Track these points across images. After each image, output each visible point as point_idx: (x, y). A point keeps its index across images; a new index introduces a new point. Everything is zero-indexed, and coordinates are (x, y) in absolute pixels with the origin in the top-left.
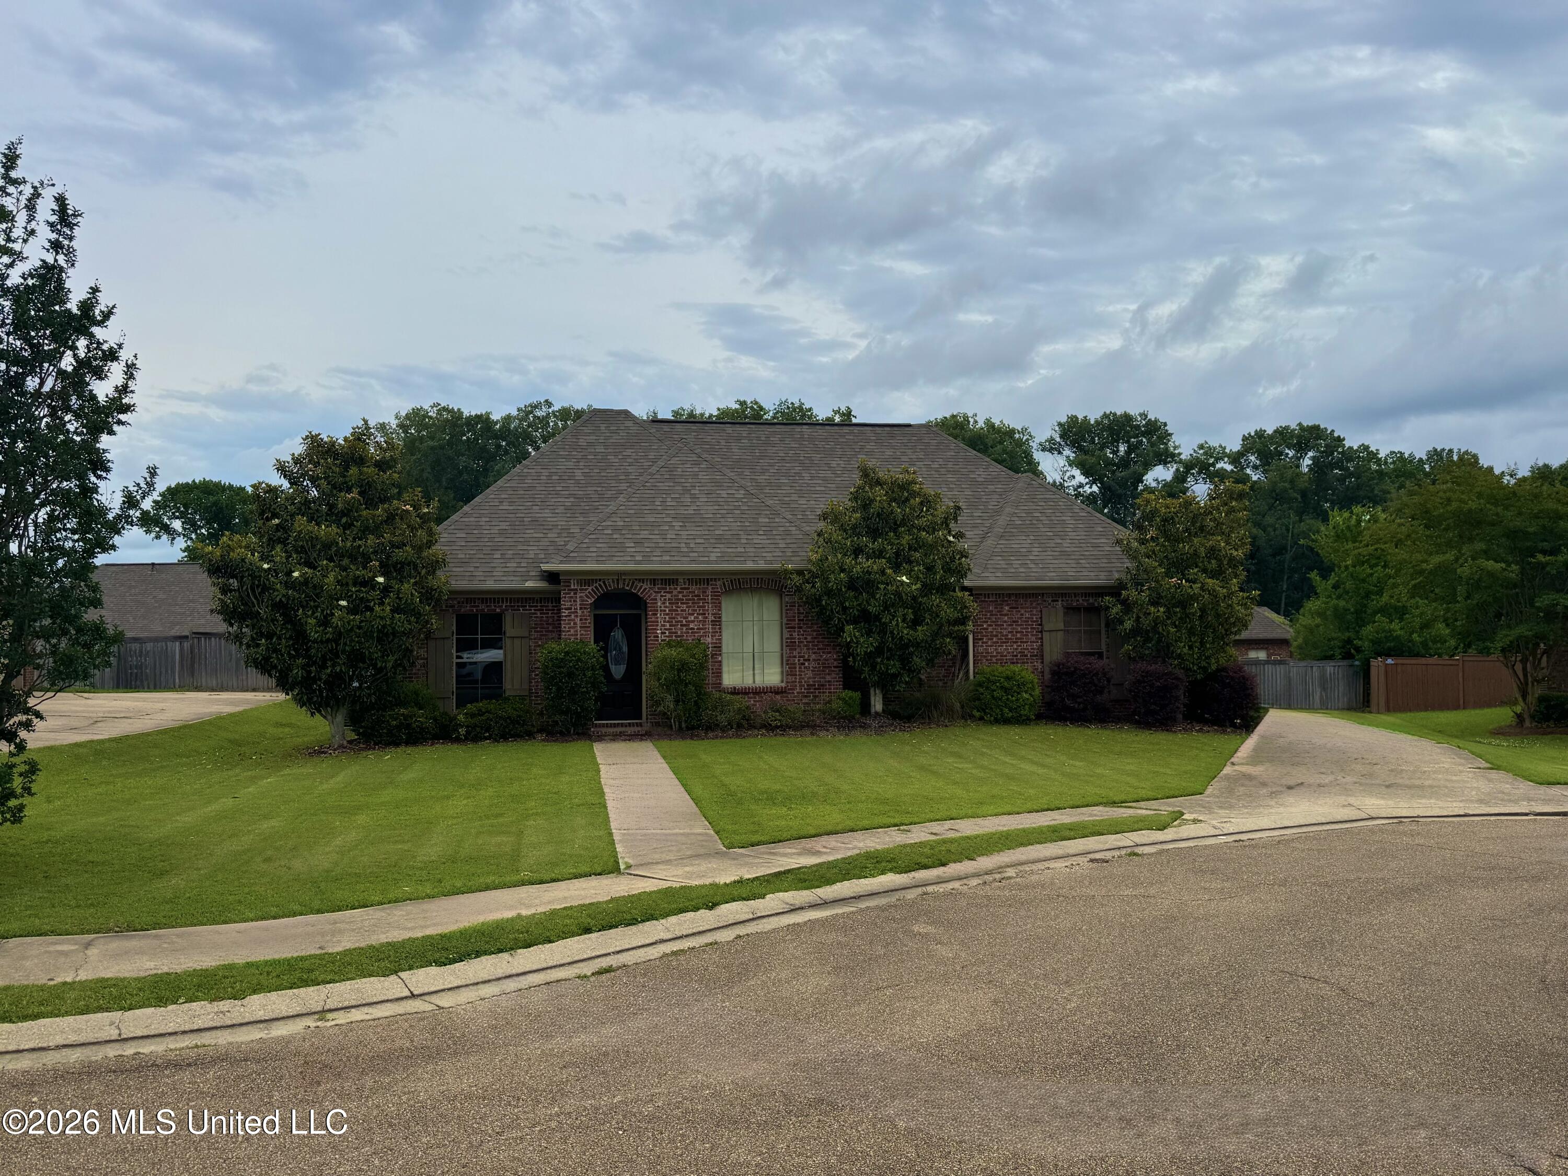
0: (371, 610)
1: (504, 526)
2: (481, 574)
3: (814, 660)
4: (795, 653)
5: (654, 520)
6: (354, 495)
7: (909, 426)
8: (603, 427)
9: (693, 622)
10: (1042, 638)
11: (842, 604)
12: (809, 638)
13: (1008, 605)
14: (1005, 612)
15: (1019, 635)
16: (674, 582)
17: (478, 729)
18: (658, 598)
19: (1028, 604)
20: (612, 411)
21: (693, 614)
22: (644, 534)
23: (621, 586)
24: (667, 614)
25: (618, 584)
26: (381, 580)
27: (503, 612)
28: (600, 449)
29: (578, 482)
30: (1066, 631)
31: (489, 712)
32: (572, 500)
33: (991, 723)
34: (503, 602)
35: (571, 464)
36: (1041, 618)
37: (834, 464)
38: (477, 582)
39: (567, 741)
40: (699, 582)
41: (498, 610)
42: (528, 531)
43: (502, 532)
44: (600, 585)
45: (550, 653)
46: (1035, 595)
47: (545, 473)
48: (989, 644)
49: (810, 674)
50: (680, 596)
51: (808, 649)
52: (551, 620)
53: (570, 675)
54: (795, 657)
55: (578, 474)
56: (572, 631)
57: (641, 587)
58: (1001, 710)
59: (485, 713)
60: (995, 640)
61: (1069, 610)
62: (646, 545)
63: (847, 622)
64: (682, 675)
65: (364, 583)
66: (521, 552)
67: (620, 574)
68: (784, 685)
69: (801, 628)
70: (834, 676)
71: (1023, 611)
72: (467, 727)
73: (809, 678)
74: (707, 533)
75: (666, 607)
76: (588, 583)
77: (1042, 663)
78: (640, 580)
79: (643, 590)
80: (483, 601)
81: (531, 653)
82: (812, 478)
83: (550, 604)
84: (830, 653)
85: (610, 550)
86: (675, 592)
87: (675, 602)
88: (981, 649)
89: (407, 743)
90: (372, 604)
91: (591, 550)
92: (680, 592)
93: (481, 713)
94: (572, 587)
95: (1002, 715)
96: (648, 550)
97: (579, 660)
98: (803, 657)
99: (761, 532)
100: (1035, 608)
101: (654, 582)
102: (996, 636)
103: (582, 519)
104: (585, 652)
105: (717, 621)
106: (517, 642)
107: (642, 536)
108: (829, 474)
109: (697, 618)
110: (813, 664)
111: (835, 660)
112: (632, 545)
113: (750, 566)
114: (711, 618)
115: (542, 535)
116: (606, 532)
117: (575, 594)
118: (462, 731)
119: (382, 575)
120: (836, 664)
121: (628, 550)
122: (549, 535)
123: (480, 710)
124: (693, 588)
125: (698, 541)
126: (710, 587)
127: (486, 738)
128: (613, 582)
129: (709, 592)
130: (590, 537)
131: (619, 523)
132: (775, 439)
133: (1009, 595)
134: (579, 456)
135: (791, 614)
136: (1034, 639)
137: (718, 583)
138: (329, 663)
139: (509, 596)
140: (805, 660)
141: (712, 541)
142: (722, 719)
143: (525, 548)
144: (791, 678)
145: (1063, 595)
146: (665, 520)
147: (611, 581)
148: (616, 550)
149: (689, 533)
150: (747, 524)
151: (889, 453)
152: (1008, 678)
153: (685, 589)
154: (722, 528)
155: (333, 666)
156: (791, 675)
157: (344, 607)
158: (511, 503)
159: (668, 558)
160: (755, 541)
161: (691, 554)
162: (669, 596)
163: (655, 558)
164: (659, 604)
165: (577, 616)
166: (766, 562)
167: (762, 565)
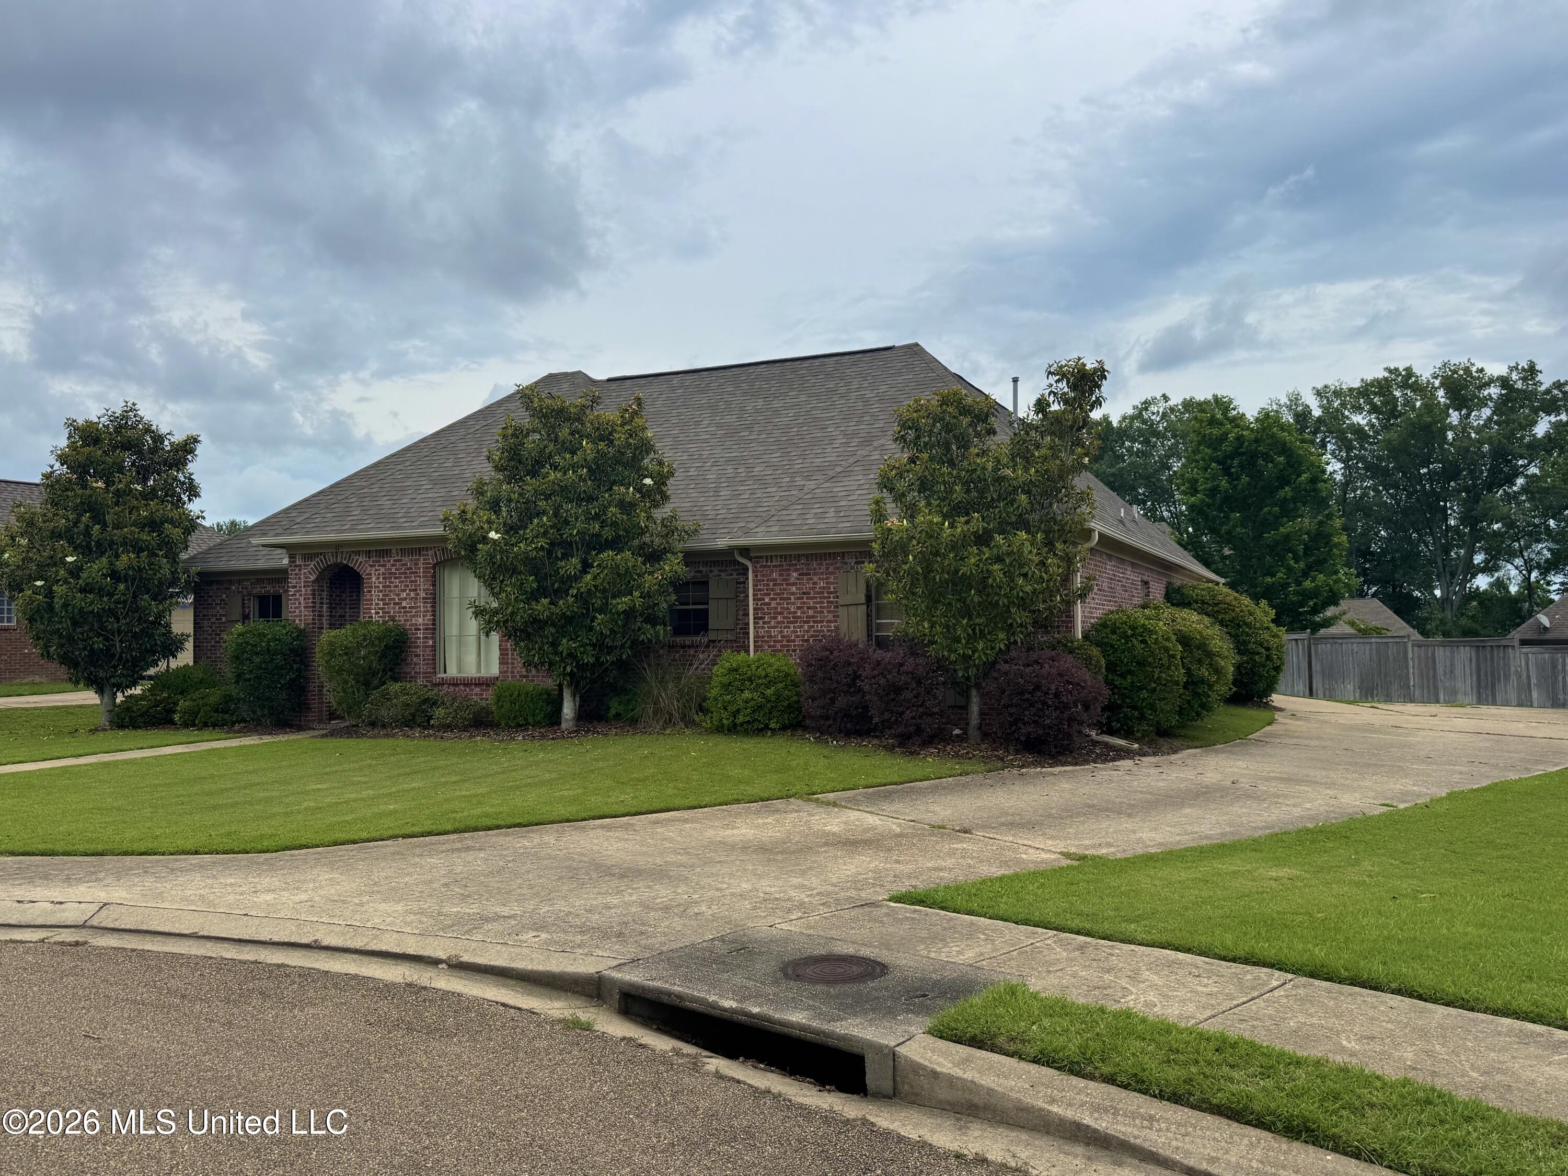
5: (410, 483)
9: (405, 599)
10: (837, 616)
13: (796, 570)
14: (792, 580)
15: (811, 612)
16: (386, 553)
18: (373, 572)
19: (824, 567)
21: (405, 591)
22: (382, 500)
23: (339, 559)
24: (381, 591)
25: (336, 557)
26: (71, 559)
36: (839, 587)
40: (412, 552)
41: (281, 591)
44: (321, 559)
46: (832, 556)
48: (772, 624)
49: (524, 663)
50: (393, 570)
56: (297, 611)
57: (357, 560)
60: (779, 618)
62: (370, 512)
67: (339, 546)
68: (498, 675)
71: (816, 579)
73: (523, 668)
74: (443, 494)
75: (380, 583)
76: (311, 557)
78: (356, 552)
79: (360, 563)
80: (270, 581)
86: (388, 565)
87: (388, 576)
88: (762, 632)
92: (393, 565)
94: (297, 563)
100: (831, 573)
101: (369, 554)
102: (781, 613)
105: (429, 598)
107: (377, 503)
109: (409, 595)
114: (422, 594)
116: (352, 500)
117: (300, 570)
124: (406, 559)
125: (424, 504)
126: (422, 558)
128: (333, 555)
129: (421, 564)
133: (798, 557)
137: (430, 552)
144: (503, 667)
145: (869, 554)
147: (330, 555)
149: (427, 496)
153: (397, 561)
156: (503, 664)
161: (400, 520)
162: (382, 570)
164: (374, 579)
165: (301, 595)
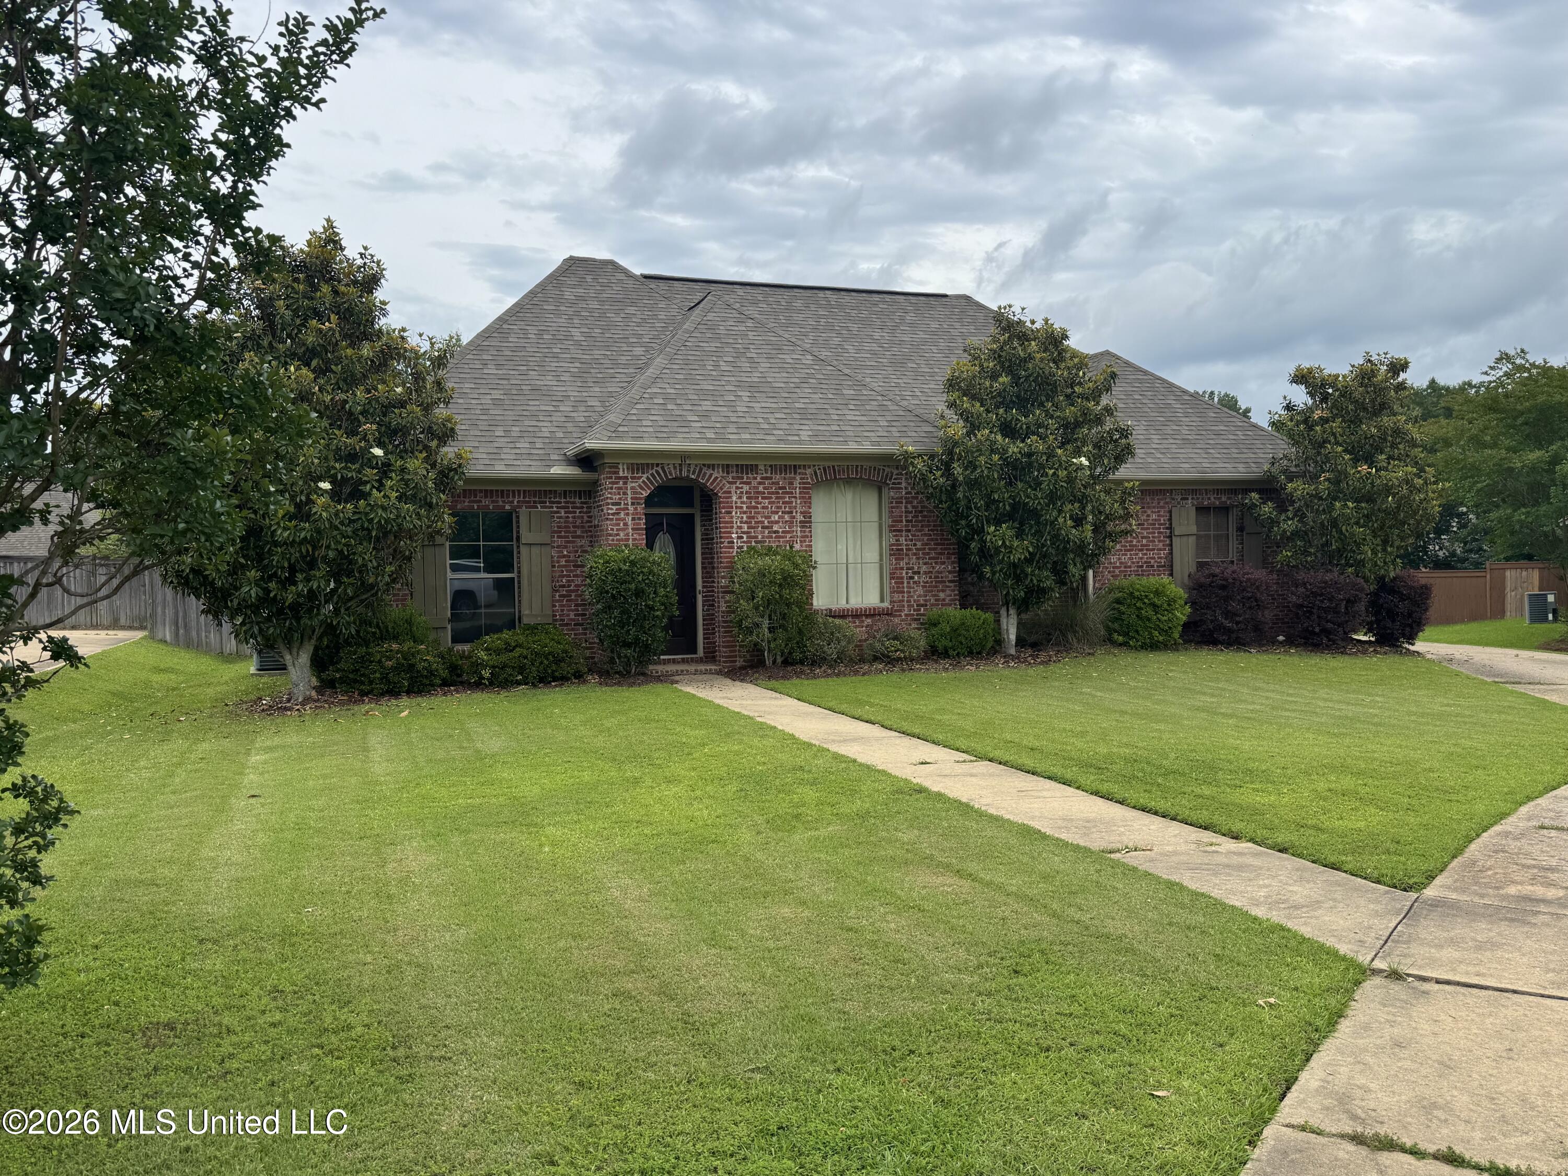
0: (366, 496)
1: (496, 394)
2: (485, 456)
3: (925, 573)
4: (903, 564)
5: (711, 388)
6: (331, 324)
7: (945, 296)
8: (589, 279)
9: (777, 522)
10: (1171, 545)
11: (989, 496)
12: (919, 544)
15: (1144, 541)
16: (753, 469)
17: (509, 671)
18: (733, 490)
19: (1157, 502)
20: (594, 260)
21: (777, 513)
22: (707, 405)
23: (684, 474)
24: (745, 513)
25: (681, 470)
26: (378, 452)
27: (514, 510)
28: (594, 305)
29: (578, 343)
30: (1198, 537)
31: (520, 646)
32: (578, 365)
33: (1137, 649)
34: (514, 496)
35: (562, 321)
36: (1170, 520)
37: (877, 336)
38: (482, 467)
39: (631, 685)
40: (785, 469)
41: (508, 507)
42: (531, 403)
43: (496, 402)
44: (657, 472)
45: (607, 562)
46: (1163, 492)
47: (532, 330)
49: (920, 591)
50: (761, 489)
51: (918, 559)
52: (579, 521)
53: (639, 593)
54: (902, 569)
55: (576, 333)
56: (622, 534)
57: (711, 475)
58: (1150, 633)
59: (514, 648)
61: (1201, 510)
62: (714, 419)
63: (988, 522)
64: (786, 592)
65: (352, 457)
66: (530, 429)
67: (684, 456)
68: (886, 604)
69: (909, 531)
70: (948, 592)
71: (1149, 512)
72: (493, 667)
73: (919, 596)
74: (785, 405)
75: (742, 503)
76: (643, 468)
77: (1171, 575)
78: (709, 466)
79: (715, 479)
80: (488, 493)
81: (553, 566)
82: (858, 351)
83: (577, 500)
84: (944, 563)
85: (669, 424)
86: (754, 483)
87: (754, 495)
89: (409, 692)
90: (368, 487)
91: (644, 423)
92: (760, 483)
93: (509, 648)
94: (621, 474)
95: (1152, 638)
96: (718, 425)
97: (651, 572)
98: (912, 568)
99: (852, 407)
100: (1163, 507)
101: (727, 468)
103: (597, 389)
104: (654, 562)
105: (807, 522)
106: (535, 550)
107: (704, 408)
108: (875, 347)
109: (782, 517)
110: (924, 578)
111: (950, 572)
112: (696, 418)
113: (852, 447)
114: (800, 517)
115: (552, 408)
116: (656, 401)
117: (625, 483)
118: (486, 673)
119: (380, 445)
120: (950, 577)
121: (693, 424)
122: (562, 409)
123: (507, 643)
124: (777, 477)
125: (778, 416)
126: (798, 477)
127: (519, 683)
128: (675, 468)
129: (797, 484)
130: (638, 406)
131: (669, 391)
132: (798, 304)
134: (570, 311)
135: (896, 512)
136: (1161, 545)
137: (808, 471)
138: (300, 576)
139: (522, 489)
140: (915, 573)
141: (796, 416)
142: (831, 651)
143: (535, 423)
144: (897, 597)
145: (1194, 492)
146: (727, 388)
147: (671, 467)
148: (676, 424)
149: (763, 405)
150: (831, 396)
151: (934, 325)
152: (1157, 593)
153: (767, 478)
154: (802, 400)
155: (308, 580)
156: (898, 592)
157: (326, 491)
158: (499, 366)
159: (748, 436)
160: (849, 417)
161: (775, 432)
162: (746, 488)
163: (731, 437)
164: (734, 499)
165: (627, 514)
166: (873, 443)
167: (867, 447)
